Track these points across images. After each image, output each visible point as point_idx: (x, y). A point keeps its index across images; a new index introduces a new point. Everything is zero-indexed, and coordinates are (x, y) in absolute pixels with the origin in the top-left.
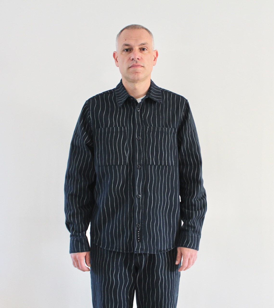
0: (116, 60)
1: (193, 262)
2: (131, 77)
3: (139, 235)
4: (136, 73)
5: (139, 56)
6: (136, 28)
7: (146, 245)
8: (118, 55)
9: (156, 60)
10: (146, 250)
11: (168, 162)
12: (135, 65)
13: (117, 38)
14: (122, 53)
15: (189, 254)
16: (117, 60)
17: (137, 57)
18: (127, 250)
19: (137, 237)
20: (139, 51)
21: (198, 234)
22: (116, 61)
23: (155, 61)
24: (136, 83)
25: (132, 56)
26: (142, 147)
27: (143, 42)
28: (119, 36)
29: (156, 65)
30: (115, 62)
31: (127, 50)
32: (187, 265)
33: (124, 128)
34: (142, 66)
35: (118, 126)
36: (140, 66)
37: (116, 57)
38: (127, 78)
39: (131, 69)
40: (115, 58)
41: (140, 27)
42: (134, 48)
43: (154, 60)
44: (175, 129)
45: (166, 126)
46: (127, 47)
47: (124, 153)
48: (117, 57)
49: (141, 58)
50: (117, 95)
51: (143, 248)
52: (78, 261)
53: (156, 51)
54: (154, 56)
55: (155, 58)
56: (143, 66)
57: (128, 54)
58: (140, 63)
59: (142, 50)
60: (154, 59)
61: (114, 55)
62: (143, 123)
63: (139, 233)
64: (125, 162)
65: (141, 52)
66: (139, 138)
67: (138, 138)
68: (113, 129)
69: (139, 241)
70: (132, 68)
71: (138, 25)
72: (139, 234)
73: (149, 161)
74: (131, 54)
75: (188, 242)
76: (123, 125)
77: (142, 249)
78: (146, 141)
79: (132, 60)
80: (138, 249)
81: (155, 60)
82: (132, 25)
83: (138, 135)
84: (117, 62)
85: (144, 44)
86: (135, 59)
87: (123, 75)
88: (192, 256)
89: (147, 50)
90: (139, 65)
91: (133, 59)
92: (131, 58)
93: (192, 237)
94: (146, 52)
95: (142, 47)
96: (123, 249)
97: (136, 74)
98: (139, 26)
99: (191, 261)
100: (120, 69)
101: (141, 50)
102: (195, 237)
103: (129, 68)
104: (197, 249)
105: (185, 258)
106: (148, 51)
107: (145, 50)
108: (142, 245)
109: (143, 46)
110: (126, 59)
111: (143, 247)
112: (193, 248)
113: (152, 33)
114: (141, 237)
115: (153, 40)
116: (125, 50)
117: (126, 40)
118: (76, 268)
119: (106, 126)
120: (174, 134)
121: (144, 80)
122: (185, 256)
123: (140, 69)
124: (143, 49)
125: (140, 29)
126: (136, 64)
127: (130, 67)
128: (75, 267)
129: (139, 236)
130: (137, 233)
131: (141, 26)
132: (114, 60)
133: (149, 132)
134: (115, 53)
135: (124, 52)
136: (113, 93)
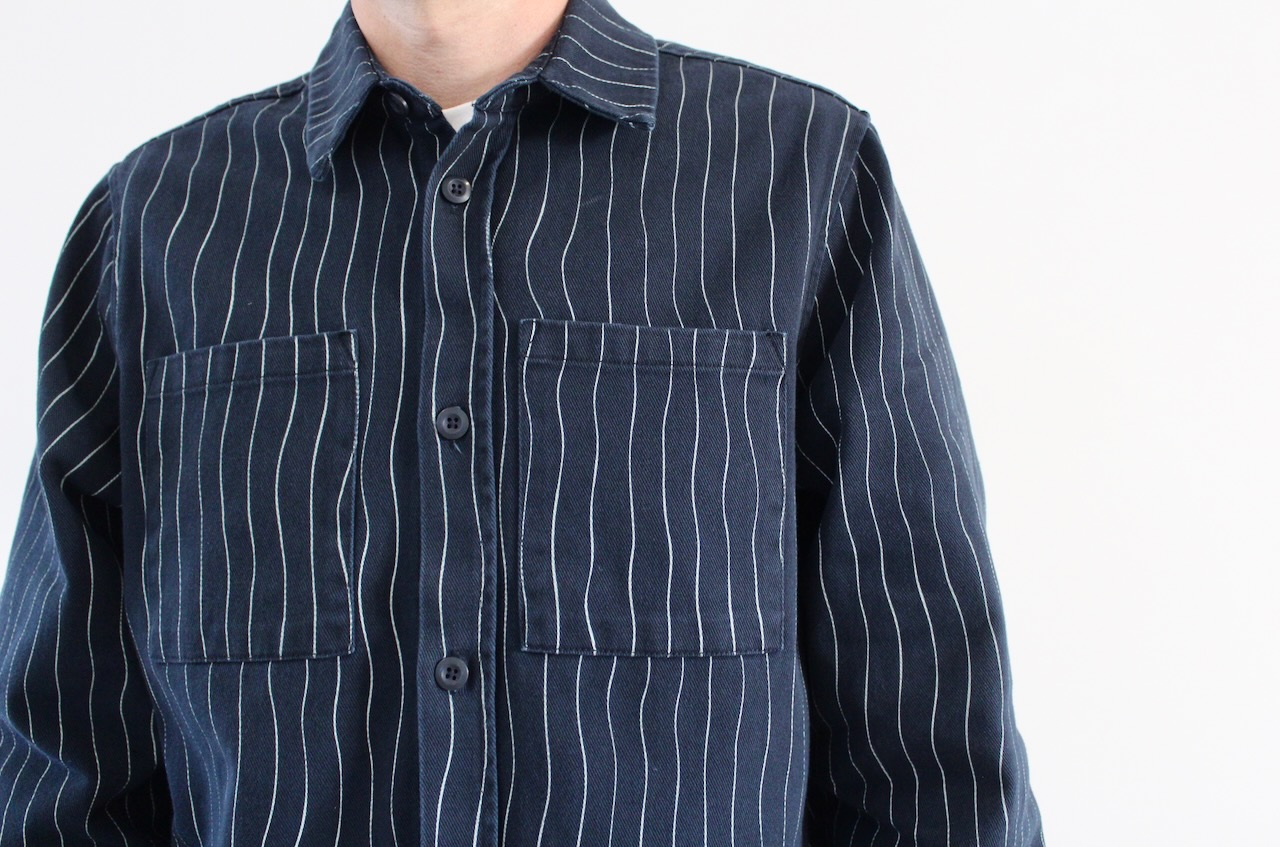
11: (714, 629)
26: (484, 500)
33: (341, 339)
35: (294, 334)
44: (772, 339)
45: (697, 318)
47: (326, 554)
50: (316, 96)
62: (492, 287)
64: (335, 630)
66: (454, 422)
67: (444, 423)
68: (252, 357)
73: (542, 624)
76: (330, 321)
78: (517, 439)
83: (453, 399)
119: (209, 336)
120: (763, 379)
133: (543, 369)
136: (300, 91)
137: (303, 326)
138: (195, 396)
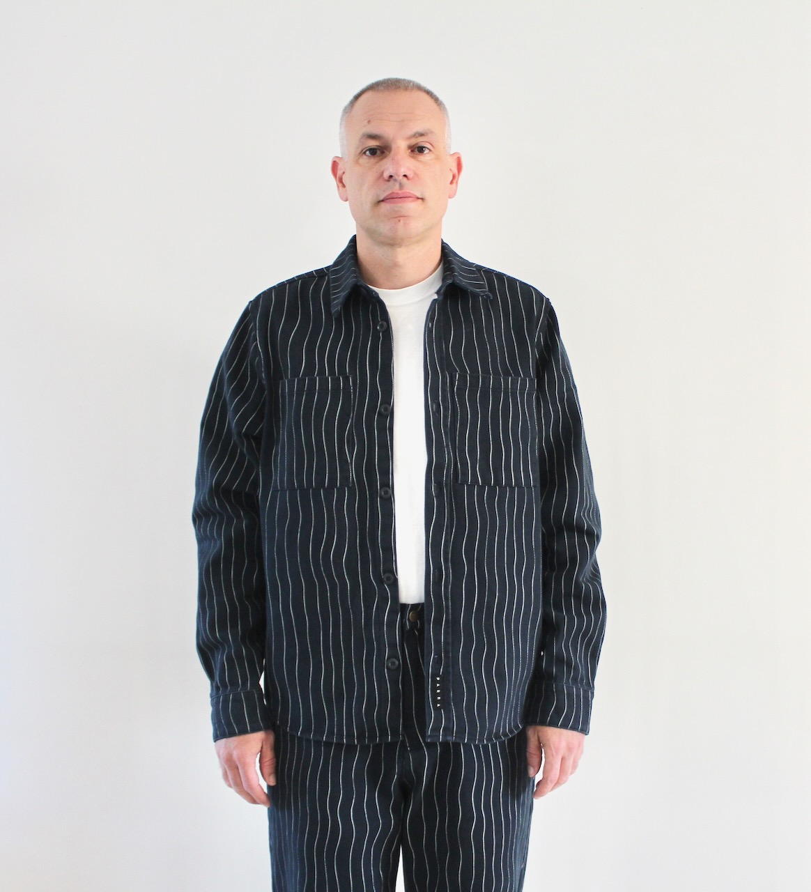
0: (341, 181)
1: (575, 767)
2: (384, 228)
3: (438, 688)
4: (399, 217)
5: (409, 169)
6: (400, 87)
7: (460, 717)
8: (346, 167)
9: (457, 182)
10: (461, 731)
11: (518, 478)
12: (398, 193)
13: (343, 115)
14: (359, 159)
15: (563, 745)
16: (344, 182)
17: (403, 171)
18: (361, 736)
19: (435, 695)
20: (408, 153)
21: (586, 688)
22: (340, 185)
23: (454, 185)
24: (400, 247)
25: (388, 167)
27: (418, 127)
28: (350, 112)
29: (456, 196)
30: (338, 186)
31: (373, 151)
32: (558, 776)
33: (346, 379)
34: (418, 198)
35: (329, 375)
36: (410, 199)
37: (339, 173)
38: (371, 233)
39: (385, 207)
40: (338, 176)
41: (411, 84)
42: (394, 147)
43: (452, 183)
44: (532, 381)
45: (508, 374)
46: (373, 143)
47: (342, 454)
48: (344, 173)
49: (415, 174)
50: (334, 282)
51: (451, 726)
52: (237, 768)
53: (455, 157)
54: (450, 170)
55: (454, 177)
56: (420, 197)
57: (377, 163)
58: (410, 188)
59: (416, 150)
60: (451, 179)
61: (335, 166)
63: (438, 682)
65: (413, 157)
68: (313, 382)
69: (438, 705)
70: (388, 203)
71: (404, 80)
72: (438, 685)
73: (465, 474)
74: (385, 161)
75: (558, 712)
76: (342, 371)
77: (448, 730)
78: (454, 412)
79: (388, 181)
80: (436, 729)
81: (455, 181)
82: (388, 80)
84: (344, 186)
85: (422, 135)
86: (396, 177)
87: (361, 225)
88: (570, 749)
89: (430, 150)
90: (409, 195)
91: (391, 176)
92: (386, 175)
93: (570, 695)
94: (426, 157)
95: (417, 144)
96: (350, 735)
97: (399, 221)
98: (409, 82)
99: (570, 762)
100: (351, 206)
101: (412, 151)
102: (578, 696)
103: (380, 202)
104: (585, 730)
105: (553, 755)
106: (433, 153)
107: (427, 151)
108: (449, 719)
109: (421, 141)
110: (371, 177)
111: (452, 723)
112: (574, 728)
113: (444, 105)
114: (445, 694)
115: (449, 125)
116: (368, 152)
117: (369, 122)
118: (230, 788)
119: (295, 372)
121: (421, 238)
122: (551, 750)
123: (411, 207)
124: (421, 150)
125: (412, 89)
126: (400, 192)
127: (381, 198)
128: (230, 786)
129: (438, 691)
130: (434, 682)
131: (414, 82)
132: (333, 182)
133: (461, 390)
134: (337, 161)
135: (364, 157)
136: (325, 276)
137: (332, 372)
138: (291, 395)
